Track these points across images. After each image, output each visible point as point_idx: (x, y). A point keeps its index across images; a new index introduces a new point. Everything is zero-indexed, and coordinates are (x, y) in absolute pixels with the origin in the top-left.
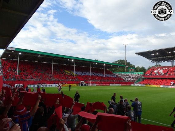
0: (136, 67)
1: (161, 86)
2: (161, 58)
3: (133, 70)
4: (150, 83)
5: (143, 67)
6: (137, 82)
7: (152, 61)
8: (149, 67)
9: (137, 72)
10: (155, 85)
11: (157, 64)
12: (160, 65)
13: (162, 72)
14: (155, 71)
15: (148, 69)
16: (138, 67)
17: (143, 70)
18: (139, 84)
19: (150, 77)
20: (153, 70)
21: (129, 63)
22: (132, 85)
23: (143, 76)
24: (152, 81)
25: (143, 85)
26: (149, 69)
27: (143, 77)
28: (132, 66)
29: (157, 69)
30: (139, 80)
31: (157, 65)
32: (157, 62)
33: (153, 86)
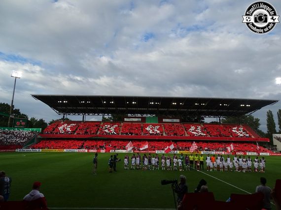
0: (29, 119)
1: (65, 150)
2: (71, 108)
3: (23, 123)
4: (49, 146)
5: (42, 120)
6: (27, 144)
7: (58, 112)
8: (51, 121)
9: (31, 127)
10: (56, 148)
11: (64, 117)
12: (67, 119)
13: (69, 129)
14: (61, 128)
15: (49, 124)
16: (33, 119)
17: (41, 124)
18: (30, 149)
19: (51, 136)
20: (58, 125)
21: (19, 110)
22: (18, 150)
23: (40, 134)
24: (53, 142)
25: (37, 150)
26: (51, 123)
27: (39, 137)
28: (24, 117)
29: (63, 124)
30: (33, 140)
31: (63, 119)
32: (64, 115)
33: (54, 150)
